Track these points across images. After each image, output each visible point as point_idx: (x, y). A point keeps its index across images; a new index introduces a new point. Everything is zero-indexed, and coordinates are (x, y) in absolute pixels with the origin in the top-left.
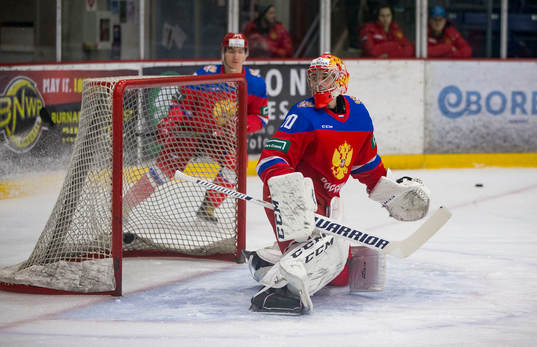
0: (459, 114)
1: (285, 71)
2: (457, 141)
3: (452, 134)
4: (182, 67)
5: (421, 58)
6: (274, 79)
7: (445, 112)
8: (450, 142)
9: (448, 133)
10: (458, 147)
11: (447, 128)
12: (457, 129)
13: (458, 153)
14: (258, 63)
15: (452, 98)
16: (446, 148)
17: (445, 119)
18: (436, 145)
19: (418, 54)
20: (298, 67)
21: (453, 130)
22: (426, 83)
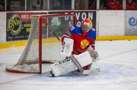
0: (134, 25)
1: (87, 13)
2: (134, 32)
3: (132, 30)
4: (59, 12)
5: (124, 10)
6: (84, 15)
7: (131, 24)
8: (132, 33)
9: (131, 30)
10: (134, 34)
11: (131, 29)
12: (134, 29)
13: (134, 36)
14: (80, 11)
15: (133, 21)
16: (131, 34)
17: (130, 26)
18: (128, 34)
19: (123, 9)
20: (91, 12)
21: (132, 29)
22: (125, 16)
